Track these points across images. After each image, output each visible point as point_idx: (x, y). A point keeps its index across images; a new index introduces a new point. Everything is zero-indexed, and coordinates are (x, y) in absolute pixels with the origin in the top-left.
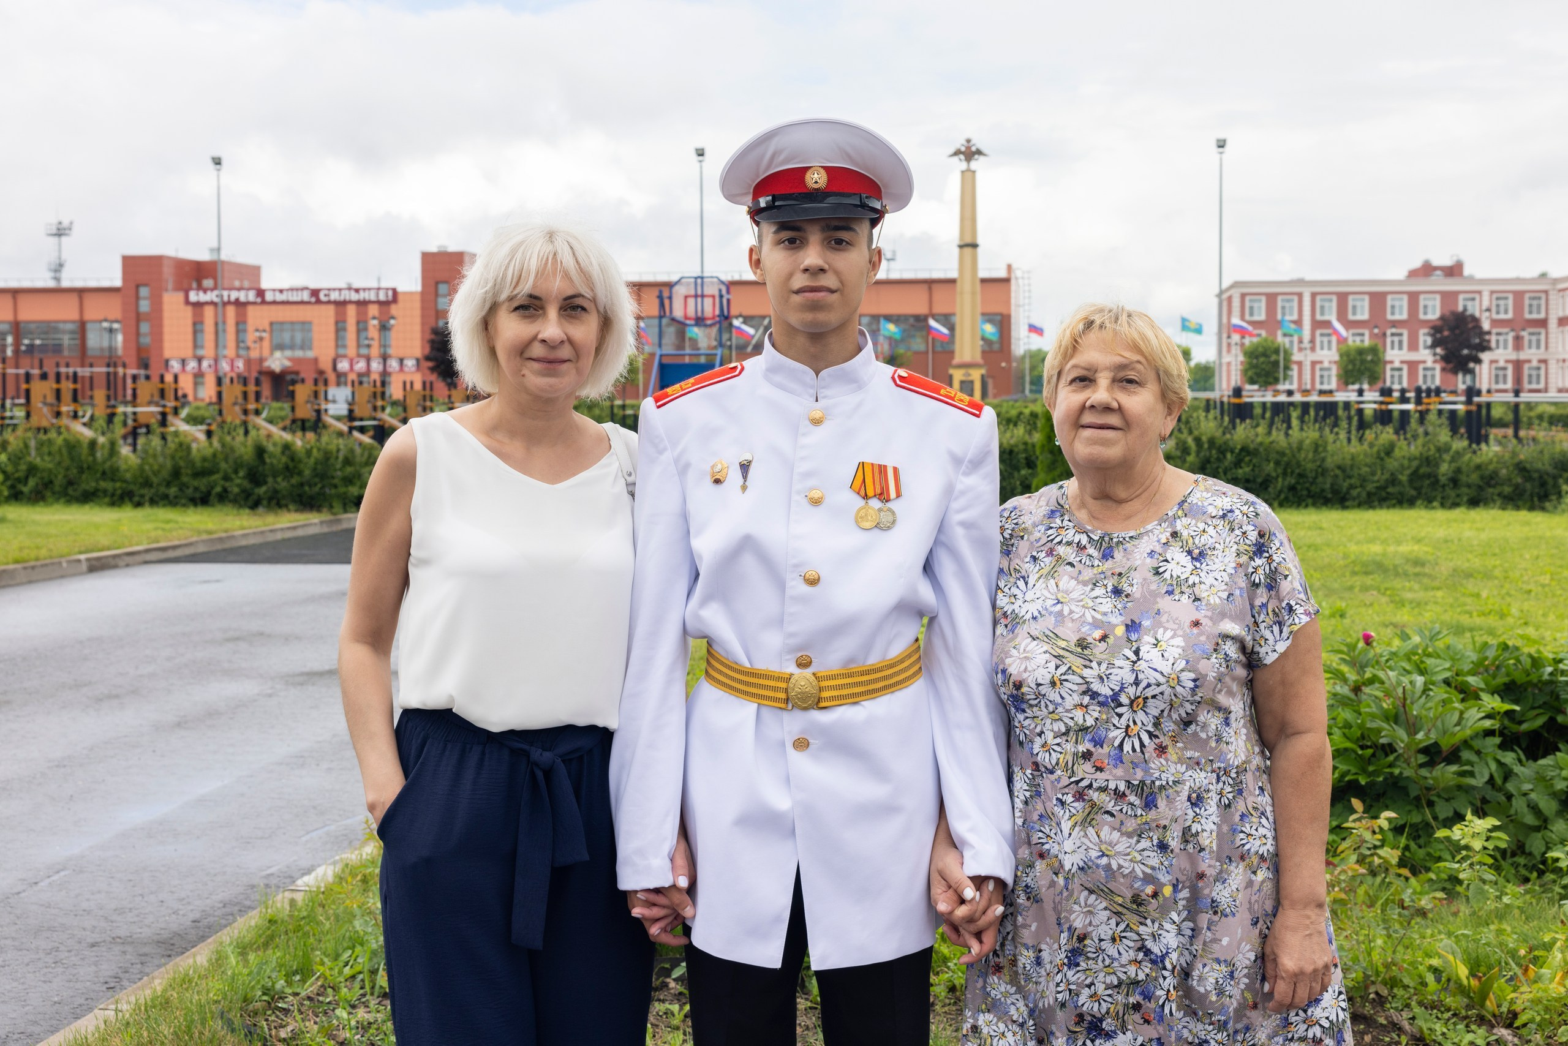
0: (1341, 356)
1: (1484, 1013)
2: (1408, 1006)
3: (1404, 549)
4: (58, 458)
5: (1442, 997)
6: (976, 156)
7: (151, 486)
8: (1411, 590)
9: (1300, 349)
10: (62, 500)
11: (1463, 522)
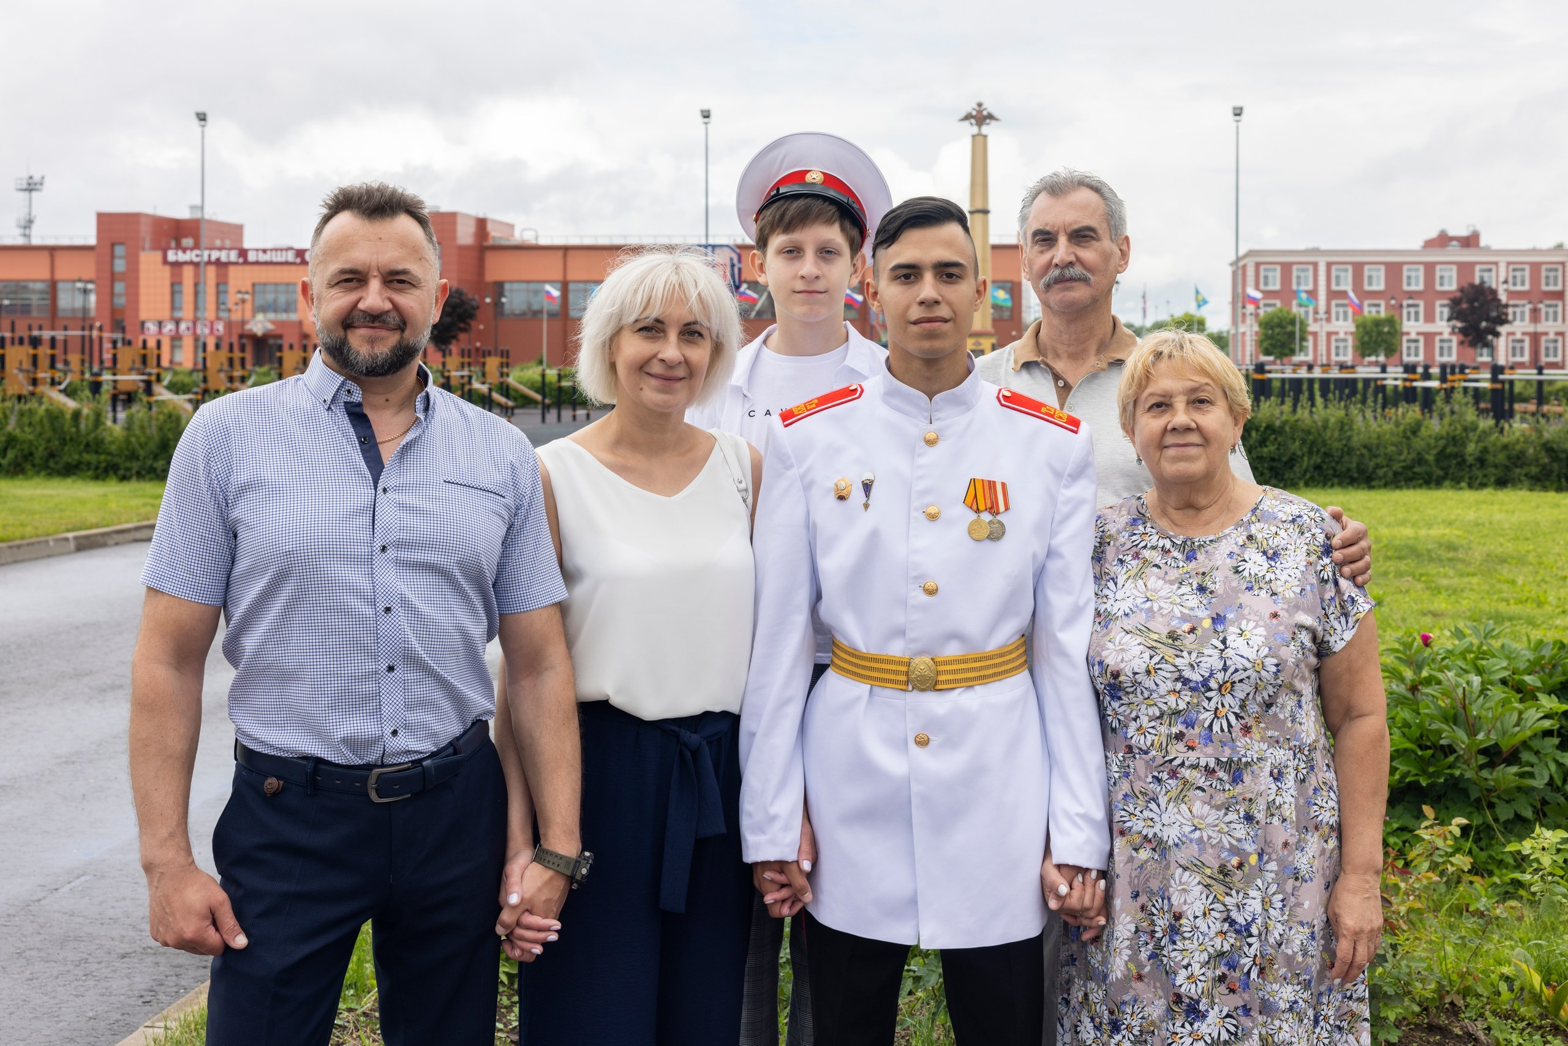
0: (1357, 327)
1: (1558, 1022)
2: (1482, 1015)
3: (1436, 532)
4: (38, 429)
5: (1516, 1007)
6: (988, 121)
7: (138, 459)
8: (1445, 576)
9: (1316, 320)
10: (43, 473)
11: (1492, 504)
